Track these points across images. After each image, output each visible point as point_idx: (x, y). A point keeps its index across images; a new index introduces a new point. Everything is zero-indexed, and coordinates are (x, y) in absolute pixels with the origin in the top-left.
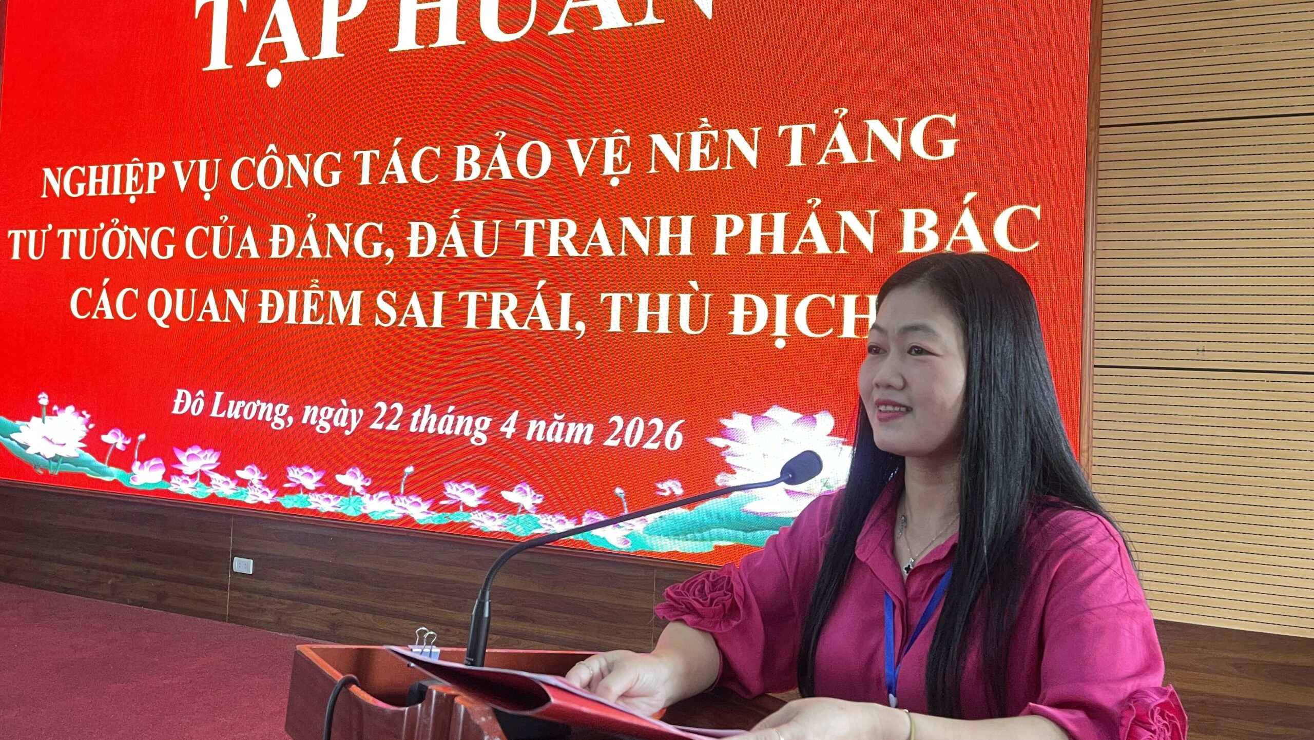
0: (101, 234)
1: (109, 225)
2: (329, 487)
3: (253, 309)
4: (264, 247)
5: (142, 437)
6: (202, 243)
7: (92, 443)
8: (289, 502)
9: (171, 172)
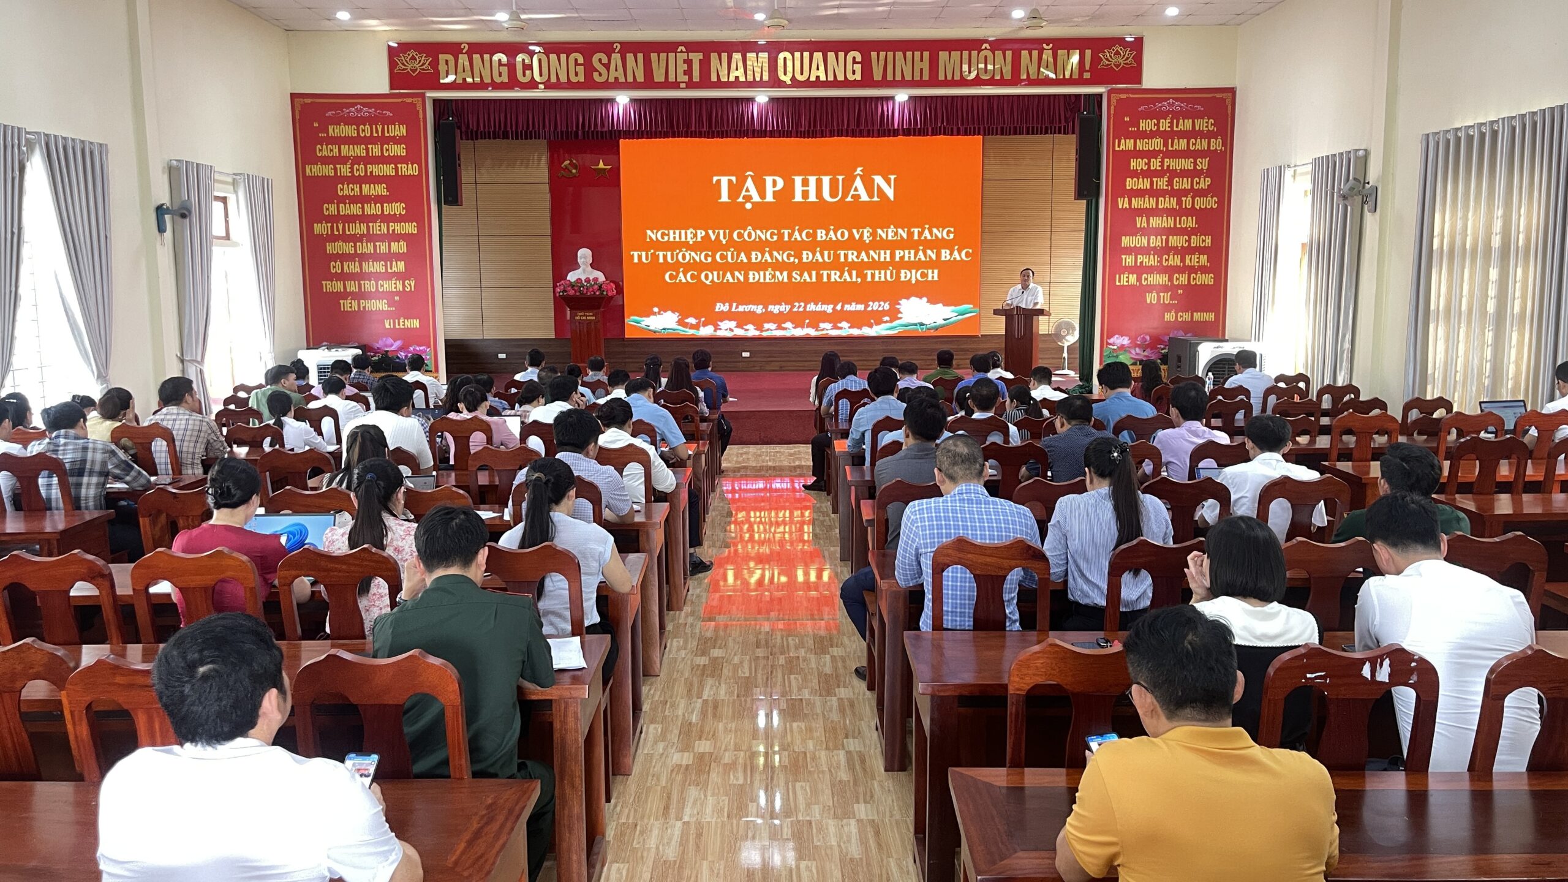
0: (677, 254)
1: (681, 251)
2: (780, 328)
3: (746, 277)
4: (749, 258)
5: (703, 319)
6: (723, 257)
7: (681, 322)
8: (765, 334)
9: (707, 234)
